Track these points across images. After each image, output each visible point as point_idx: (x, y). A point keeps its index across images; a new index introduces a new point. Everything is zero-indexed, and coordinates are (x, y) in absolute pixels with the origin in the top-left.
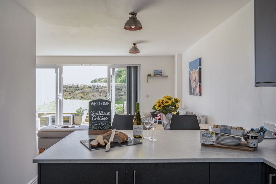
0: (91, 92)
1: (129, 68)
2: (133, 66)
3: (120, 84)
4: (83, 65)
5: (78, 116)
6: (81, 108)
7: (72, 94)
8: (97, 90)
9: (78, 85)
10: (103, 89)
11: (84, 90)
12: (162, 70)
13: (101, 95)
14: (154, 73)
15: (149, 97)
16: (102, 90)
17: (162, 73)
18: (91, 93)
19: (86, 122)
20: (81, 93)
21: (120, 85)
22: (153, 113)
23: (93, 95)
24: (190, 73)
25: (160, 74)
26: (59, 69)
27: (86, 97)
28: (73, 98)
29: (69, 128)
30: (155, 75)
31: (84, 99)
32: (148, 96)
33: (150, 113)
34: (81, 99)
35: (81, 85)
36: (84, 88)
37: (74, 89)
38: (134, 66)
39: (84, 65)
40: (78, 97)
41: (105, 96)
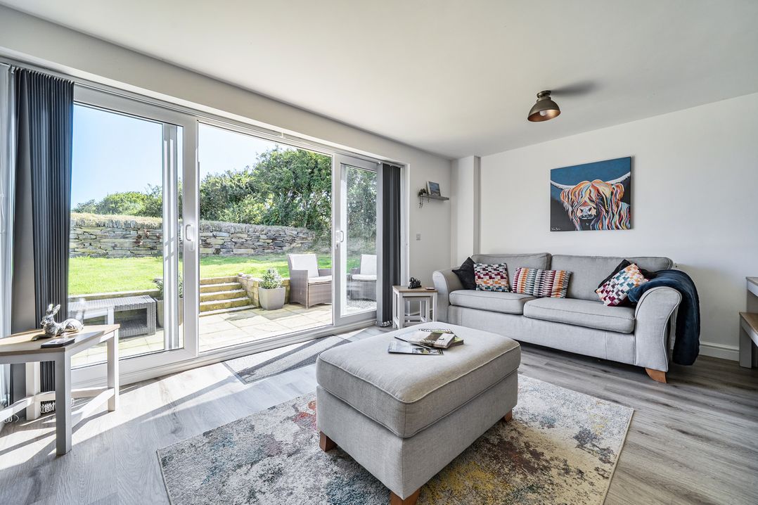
0: (106, 237)
2: (392, 166)
10: (145, 230)
12: (437, 184)
13: (139, 246)
14: (430, 188)
16: (140, 232)
17: (439, 190)
18: (105, 240)
23: (113, 245)
27: (89, 249)
30: (432, 193)
32: (419, 237)
41: (152, 249)
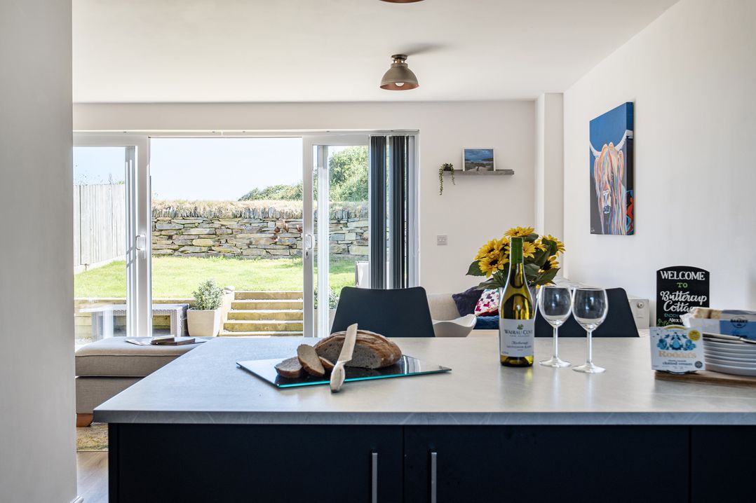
0: (242, 231)
1: (378, 143)
2: (390, 138)
3: (341, 205)
4: (220, 134)
5: (201, 311)
6: (209, 285)
7: (179, 240)
8: (261, 225)
9: (196, 209)
10: (284, 220)
11: (217, 224)
12: (491, 151)
13: (275, 243)
14: (466, 160)
15: (445, 244)
16: (279, 224)
17: (492, 159)
18: (240, 236)
19: (228, 333)
20: (206, 236)
21: (341, 208)
22: (460, 298)
23: (248, 242)
24: (592, 158)
25: (485, 163)
26: (136, 147)
27: (225, 248)
28: (182, 252)
29: (176, 344)
30: (467, 168)
31: (216, 255)
32: (442, 241)
33: (452, 299)
34: (208, 257)
35: (208, 209)
36: (218, 219)
37: (183, 222)
38: (394, 137)
39: (224, 133)
40: (197, 249)
41: (291, 247)
